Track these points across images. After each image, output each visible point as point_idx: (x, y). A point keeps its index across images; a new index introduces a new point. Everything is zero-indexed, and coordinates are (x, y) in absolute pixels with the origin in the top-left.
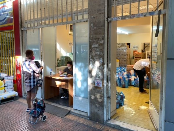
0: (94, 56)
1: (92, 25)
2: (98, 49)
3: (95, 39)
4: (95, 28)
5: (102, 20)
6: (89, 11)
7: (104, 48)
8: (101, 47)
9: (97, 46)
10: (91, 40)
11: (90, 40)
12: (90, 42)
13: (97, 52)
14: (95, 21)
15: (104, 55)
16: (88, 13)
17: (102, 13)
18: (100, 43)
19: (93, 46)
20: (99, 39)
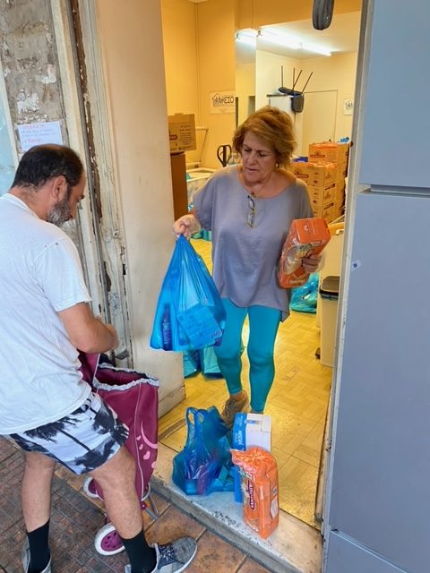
3: (22, 63)
8: (53, 109)
9: (34, 101)
10: (7, 71)
12: (6, 81)
18: (46, 88)
19: (20, 106)
20: (35, 59)
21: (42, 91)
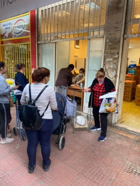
0: (108, 69)
1: (108, 40)
2: (112, 63)
3: (110, 54)
4: (111, 43)
5: (118, 37)
6: (106, 28)
7: (118, 62)
8: (115, 61)
9: (111, 59)
10: (106, 54)
11: (104, 54)
12: (104, 56)
13: (111, 65)
14: (112, 37)
15: (117, 68)
16: (105, 30)
17: (119, 30)
18: (115, 58)
19: (107, 60)
20: (113, 53)
21: (113, 58)
